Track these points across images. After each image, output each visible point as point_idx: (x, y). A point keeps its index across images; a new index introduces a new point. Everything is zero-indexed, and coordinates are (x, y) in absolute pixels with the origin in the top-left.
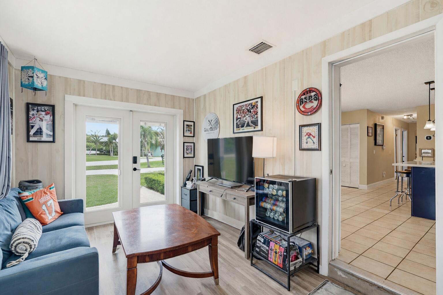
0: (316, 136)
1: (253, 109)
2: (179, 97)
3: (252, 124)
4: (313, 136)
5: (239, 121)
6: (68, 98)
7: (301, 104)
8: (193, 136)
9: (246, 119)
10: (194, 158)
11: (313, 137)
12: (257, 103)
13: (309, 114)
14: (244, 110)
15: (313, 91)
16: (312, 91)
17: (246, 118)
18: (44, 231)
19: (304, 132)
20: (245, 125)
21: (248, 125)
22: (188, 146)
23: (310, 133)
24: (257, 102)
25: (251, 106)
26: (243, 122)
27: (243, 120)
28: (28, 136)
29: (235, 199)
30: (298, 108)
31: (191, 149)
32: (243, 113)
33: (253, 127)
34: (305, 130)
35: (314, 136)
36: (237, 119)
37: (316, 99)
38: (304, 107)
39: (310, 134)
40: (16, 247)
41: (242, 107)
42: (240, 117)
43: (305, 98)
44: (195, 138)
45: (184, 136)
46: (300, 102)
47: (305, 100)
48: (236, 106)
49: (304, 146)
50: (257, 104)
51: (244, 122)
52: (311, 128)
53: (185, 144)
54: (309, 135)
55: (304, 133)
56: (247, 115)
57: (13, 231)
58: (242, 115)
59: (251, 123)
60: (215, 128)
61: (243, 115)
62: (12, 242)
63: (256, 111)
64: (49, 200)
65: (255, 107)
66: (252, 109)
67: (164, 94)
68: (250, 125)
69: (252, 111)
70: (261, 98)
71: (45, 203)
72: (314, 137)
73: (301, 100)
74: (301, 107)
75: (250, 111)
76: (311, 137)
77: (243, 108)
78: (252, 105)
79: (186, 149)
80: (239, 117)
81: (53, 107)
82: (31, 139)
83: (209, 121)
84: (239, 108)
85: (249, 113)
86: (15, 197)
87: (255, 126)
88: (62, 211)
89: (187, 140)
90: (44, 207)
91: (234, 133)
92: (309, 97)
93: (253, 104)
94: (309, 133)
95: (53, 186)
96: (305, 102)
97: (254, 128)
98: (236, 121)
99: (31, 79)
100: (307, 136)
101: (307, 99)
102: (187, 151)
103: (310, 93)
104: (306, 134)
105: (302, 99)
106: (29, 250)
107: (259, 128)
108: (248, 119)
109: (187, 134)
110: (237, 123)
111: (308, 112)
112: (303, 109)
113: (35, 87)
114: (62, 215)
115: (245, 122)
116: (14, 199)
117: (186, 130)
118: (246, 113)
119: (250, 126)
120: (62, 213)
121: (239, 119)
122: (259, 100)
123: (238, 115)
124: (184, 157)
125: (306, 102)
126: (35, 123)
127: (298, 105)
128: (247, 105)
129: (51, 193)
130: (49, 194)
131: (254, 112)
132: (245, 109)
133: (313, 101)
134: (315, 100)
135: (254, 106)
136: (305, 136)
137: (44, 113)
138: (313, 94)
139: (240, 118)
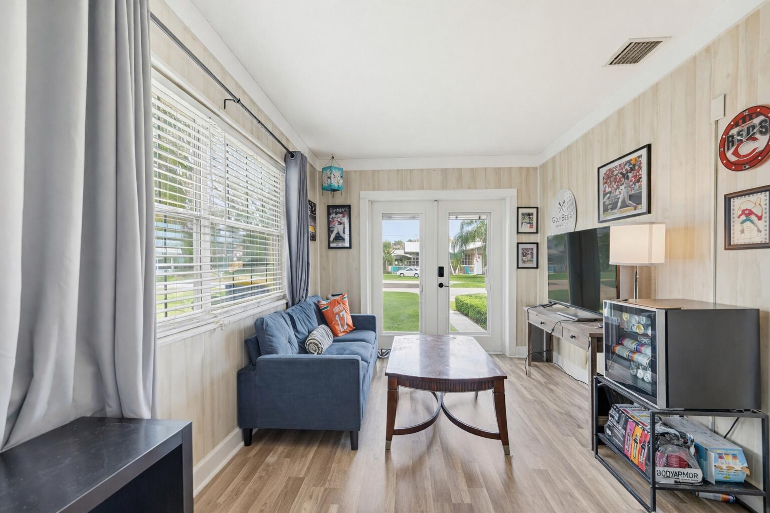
0: (764, 215)
1: (633, 172)
2: (510, 169)
3: (630, 202)
4: (757, 216)
5: (608, 198)
6: (363, 194)
7: (728, 149)
8: (535, 231)
9: (620, 192)
10: (538, 270)
11: (756, 219)
12: (640, 159)
13: (747, 167)
14: (616, 175)
15: (758, 115)
16: (754, 115)
17: (620, 190)
18: (334, 341)
19: (736, 208)
20: (619, 204)
21: (624, 205)
22: (526, 249)
23: (750, 210)
24: (640, 157)
25: (629, 166)
26: (614, 199)
27: (615, 196)
28: (329, 242)
29: (573, 337)
30: (723, 156)
31: (532, 253)
32: (615, 183)
33: (633, 206)
34: (738, 205)
35: (760, 215)
36: (605, 195)
37: (764, 130)
38: (736, 153)
39: (751, 213)
40: (308, 345)
41: (613, 171)
42: (610, 189)
43: (739, 134)
44: (539, 235)
45: (518, 233)
46: (727, 142)
47: (739, 138)
48: (603, 171)
49: (737, 239)
50: (640, 161)
51: (616, 200)
52: (754, 198)
53: (520, 245)
54: (748, 213)
55: (736, 211)
56: (621, 185)
57: (310, 332)
58: (613, 187)
59: (630, 200)
60: (569, 216)
61: (615, 186)
62: (308, 340)
63: (638, 174)
64: (341, 311)
65: (637, 168)
66: (631, 173)
67: (482, 168)
68: (627, 203)
69: (630, 175)
70: (649, 147)
71: (338, 314)
72: (760, 218)
73: (728, 137)
74: (730, 155)
75: (628, 176)
76: (753, 217)
77: (615, 173)
78: (631, 164)
79: (523, 253)
80: (608, 190)
81: (349, 207)
82: (332, 245)
83: (560, 204)
84: (607, 173)
85: (626, 181)
86: (314, 303)
87: (636, 205)
88: (354, 326)
89: (524, 238)
90: (337, 318)
91: (599, 222)
92: (748, 129)
93: (633, 162)
94: (747, 210)
95: (346, 296)
96: (738, 140)
97: (635, 209)
98: (604, 199)
99: (329, 180)
100: (743, 217)
101: (742, 134)
102: (524, 258)
103: (751, 118)
104: (740, 212)
105: (732, 136)
106: (317, 351)
107: (644, 207)
108: (622, 192)
109: (525, 228)
110: (604, 203)
111: (745, 162)
112: (733, 158)
113: (332, 188)
114: (354, 330)
115: (618, 199)
116: (313, 304)
117: (522, 223)
118: (620, 181)
119: (628, 206)
120: (355, 328)
121: (608, 195)
122: (644, 152)
123: (606, 187)
124: (518, 268)
125: (741, 141)
126: (334, 228)
127: (722, 150)
128: (622, 166)
129: (343, 304)
130: (341, 304)
131: (635, 177)
132: (619, 175)
133: (758, 136)
134: (761, 133)
135: (634, 165)
136: (739, 217)
137: (341, 215)
138: (757, 121)
139: (610, 193)
